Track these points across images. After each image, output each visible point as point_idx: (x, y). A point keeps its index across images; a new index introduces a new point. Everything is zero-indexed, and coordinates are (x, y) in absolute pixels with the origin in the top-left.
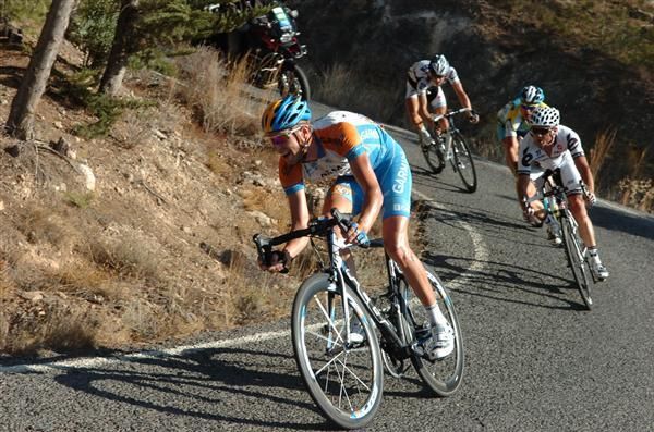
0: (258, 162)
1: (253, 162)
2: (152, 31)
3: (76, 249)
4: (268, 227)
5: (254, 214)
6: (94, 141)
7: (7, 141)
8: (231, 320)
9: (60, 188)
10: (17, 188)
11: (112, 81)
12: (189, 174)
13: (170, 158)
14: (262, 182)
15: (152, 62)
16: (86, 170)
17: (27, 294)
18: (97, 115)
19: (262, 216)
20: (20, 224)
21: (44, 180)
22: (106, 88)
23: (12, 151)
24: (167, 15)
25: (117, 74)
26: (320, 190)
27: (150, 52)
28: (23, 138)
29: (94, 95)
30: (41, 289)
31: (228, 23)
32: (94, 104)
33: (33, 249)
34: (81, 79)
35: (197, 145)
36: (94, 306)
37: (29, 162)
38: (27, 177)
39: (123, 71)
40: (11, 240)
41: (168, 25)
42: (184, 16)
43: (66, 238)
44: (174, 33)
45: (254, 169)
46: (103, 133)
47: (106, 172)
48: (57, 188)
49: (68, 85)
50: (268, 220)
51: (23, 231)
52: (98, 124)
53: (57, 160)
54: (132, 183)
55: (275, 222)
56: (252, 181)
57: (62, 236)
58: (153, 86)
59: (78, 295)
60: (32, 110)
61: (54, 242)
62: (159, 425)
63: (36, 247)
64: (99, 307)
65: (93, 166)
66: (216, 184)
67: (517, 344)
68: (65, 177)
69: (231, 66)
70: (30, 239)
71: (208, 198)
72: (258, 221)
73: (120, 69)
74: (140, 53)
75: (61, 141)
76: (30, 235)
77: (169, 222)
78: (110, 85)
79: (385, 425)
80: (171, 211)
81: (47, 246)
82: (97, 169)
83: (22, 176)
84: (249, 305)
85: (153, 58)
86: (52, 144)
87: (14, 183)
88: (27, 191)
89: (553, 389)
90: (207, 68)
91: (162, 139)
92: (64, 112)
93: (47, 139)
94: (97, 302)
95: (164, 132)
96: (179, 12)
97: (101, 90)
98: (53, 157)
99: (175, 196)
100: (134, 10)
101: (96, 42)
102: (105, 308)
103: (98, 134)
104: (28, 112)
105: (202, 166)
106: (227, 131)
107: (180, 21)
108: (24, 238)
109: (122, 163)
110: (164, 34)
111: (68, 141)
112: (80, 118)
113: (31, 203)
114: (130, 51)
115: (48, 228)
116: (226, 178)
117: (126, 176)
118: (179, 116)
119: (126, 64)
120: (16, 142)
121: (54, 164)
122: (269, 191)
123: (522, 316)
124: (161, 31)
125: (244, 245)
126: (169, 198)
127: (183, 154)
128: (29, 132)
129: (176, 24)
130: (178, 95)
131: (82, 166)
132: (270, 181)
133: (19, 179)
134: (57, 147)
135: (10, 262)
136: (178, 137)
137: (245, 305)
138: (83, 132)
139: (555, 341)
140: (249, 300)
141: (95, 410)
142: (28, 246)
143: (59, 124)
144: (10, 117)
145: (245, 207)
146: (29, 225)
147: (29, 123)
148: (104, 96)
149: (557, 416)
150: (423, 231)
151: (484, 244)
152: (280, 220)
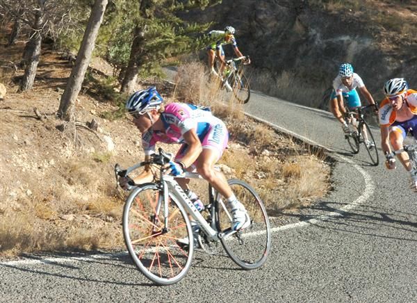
2: (152, 51)
3: (100, 189)
4: (229, 174)
5: (221, 166)
6: (115, 122)
7: (58, 122)
9: (90, 150)
10: (63, 151)
11: (129, 84)
15: (152, 71)
16: (109, 139)
17: (65, 216)
18: (119, 106)
19: (225, 167)
20: (64, 173)
21: (79, 146)
22: (125, 89)
23: (60, 128)
24: (161, 40)
25: (132, 79)
27: (151, 64)
28: (68, 120)
29: (117, 93)
30: (74, 213)
31: (201, 44)
32: (116, 99)
33: (71, 189)
34: (108, 83)
36: (106, 223)
37: (71, 135)
38: (70, 144)
39: (136, 77)
40: (57, 183)
41: (161, 47)
42: (171, 40)
43: (93, 181)
44: (166, 51)
46: (121, 116)
47: (122, 141)
48: (89, 151)
49: (100, 87)
50: (229, 170)
51: (65, 177)
52: (118, 111)
53: (90, 134)
54: (138, 147)
55: (234, 170)
57: (89, 181)
59: (98, 217)
60: (73, 102)
61: (86, 184)
62: (128, 296)
63: (73, 187)
64: (110, 224)
65: (114, 137)
67: (385, 245)
68: (95, 144)
70: (70, 182)
73: (134, 76)
74: (144, 65)
75: (93, 121)
76: (69, 180)
78: (127, 87)
79: (282, 296)
81: (81, 186)
82: (116, 138)
83: (66, 143)
85: (153, 68)
86: (88, 124)
87: (61, 148)
88: (69, 153)
89: (406, 274)
90: (197, 77)
92: (98, 104)
93: (85, 121)
94: (109, 221)
96: (167, 37)
97: (122, 90)
98: (87, 131)
100: (142, 39)
101: (120, 61)
102: (114, 224)
103: (117, 117)
104: (70, 103)
107: (168, 44)
108: (65, 182)
109: (133, 135)
110: (159, 52)
111: (98, 121)
112: (107, 107)
113: (71, 160)
114: (139, 65)
115: (81, 175)
117: (135, 143)
119: (137, 72)
120: (63, 122)
121: (87, 135)
122: (232, 152)
124: (157, 50)
128: (71, 116)
129: (166, 45)
131: (105, 137)
133: (64, 145)
134: (91, 126)
135: (56, 197)
138: (108, 115)
141: (89, 286)
142: (69, 187)
143: (93, 112)
144: (60, 107)
146: (70, 174)
147: (72, 110)
148: (123, 93)
149: (405, 291)
150: (331, 174)
151: (373, 182)
152: (237, 170)
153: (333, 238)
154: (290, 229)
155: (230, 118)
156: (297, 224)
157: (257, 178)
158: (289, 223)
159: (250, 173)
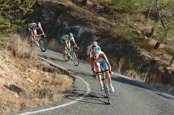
0: (30, 65)
1: (28, 65)
4: (32, 83)
5: (28, 79)
8: (18, 109)
12: (10, 69)
13: (4, 64)
14: (31, 71)
19: (30, 80)
24: (4, 26)
26: (47, 73)
31: (21, 29)
35: (13, 61)
42: (9, 26)
44: (6, 31)
45: (29, 67)
50: (32, 81)
56: (28, 71)
58: (2, 45)
66: (18, 71)
69: (24, 40)
71: (15, 75)
72: (29, 81)
77: (3, 82)
80: (4, 79)
84: (24, 105)
90: (17, 40)
91: (3, 59)
95: (4, 57)
96: (8, 25)
99: (5, 75)
105: (14, 67)
106: (22, 57)
110: (3, 31)
116: (21, 70)
118: (8, 53)
122: (32, 73)
123: (98, 107)
124: (2, 30)
125: (25, 88)
126: (4, 75)
127: (9, 63)
129: (6, 28)
130: (9, 47)
132: (33, 70)
136: (7, 59)
137: (22, 105)
139: (107, 113)
140: (23, 103)
145: (25, 78)
150: (74, 84)
151: (90, 87)
152: (35, 81)
153: (76, 112)
154: (59, 108)
155: (31, 58)
156: (62, 106)
157: (43, 85)
158: (58, 105)
159: (40, 83)
